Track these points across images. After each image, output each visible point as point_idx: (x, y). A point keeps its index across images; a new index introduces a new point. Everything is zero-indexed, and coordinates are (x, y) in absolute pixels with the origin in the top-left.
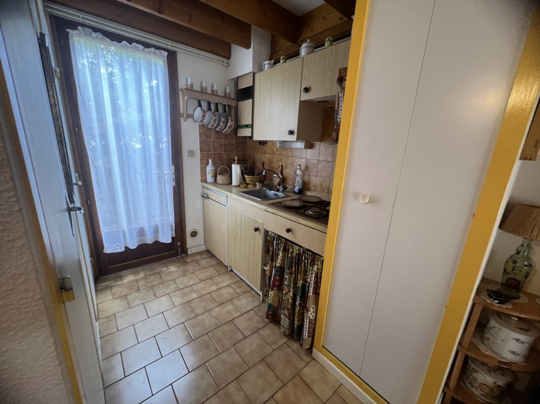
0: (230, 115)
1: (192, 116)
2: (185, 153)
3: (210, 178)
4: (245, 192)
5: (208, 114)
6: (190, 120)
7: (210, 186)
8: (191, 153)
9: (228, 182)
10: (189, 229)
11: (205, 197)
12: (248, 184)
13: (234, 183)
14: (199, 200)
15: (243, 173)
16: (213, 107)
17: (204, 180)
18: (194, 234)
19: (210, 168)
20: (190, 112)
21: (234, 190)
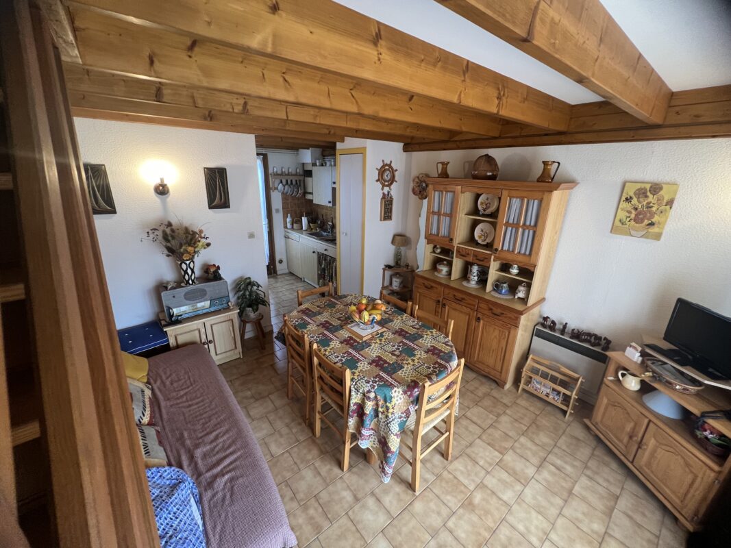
0: (300, 186)
1: (277, 189)
2: (274, 211)
3: (289, 226)
4: (310, 234)
5: (287, 186)
6: (276, 191)
7: (289, 231)
8: (277, 211)
9: (299, 228)
10: (277, 259)
11: (287, 237)
12: (312, 229)
13: (304, 229)
14: (283, 240)
15: (309, 222)
16: (289, 182)
17: (286, 227)
18: (281, 262)
19: (289, 220)
20: (276, 186)
21: (304, 232)
